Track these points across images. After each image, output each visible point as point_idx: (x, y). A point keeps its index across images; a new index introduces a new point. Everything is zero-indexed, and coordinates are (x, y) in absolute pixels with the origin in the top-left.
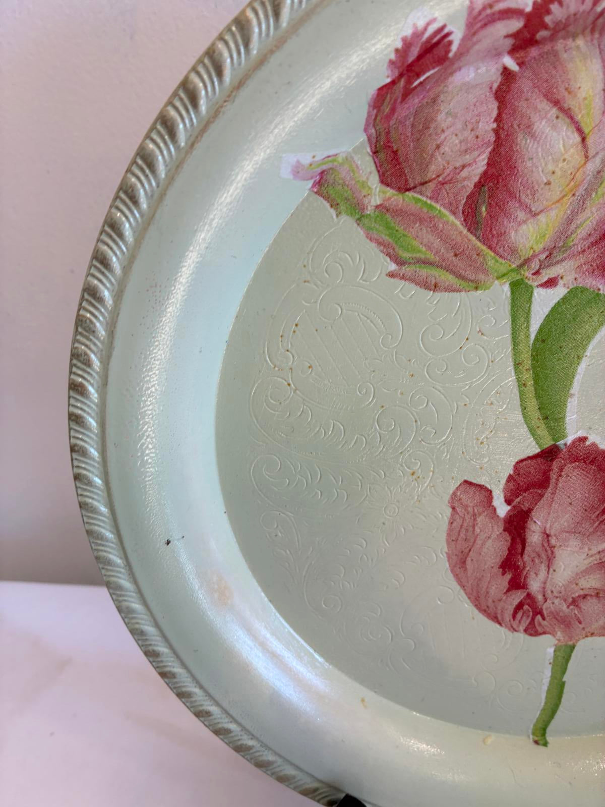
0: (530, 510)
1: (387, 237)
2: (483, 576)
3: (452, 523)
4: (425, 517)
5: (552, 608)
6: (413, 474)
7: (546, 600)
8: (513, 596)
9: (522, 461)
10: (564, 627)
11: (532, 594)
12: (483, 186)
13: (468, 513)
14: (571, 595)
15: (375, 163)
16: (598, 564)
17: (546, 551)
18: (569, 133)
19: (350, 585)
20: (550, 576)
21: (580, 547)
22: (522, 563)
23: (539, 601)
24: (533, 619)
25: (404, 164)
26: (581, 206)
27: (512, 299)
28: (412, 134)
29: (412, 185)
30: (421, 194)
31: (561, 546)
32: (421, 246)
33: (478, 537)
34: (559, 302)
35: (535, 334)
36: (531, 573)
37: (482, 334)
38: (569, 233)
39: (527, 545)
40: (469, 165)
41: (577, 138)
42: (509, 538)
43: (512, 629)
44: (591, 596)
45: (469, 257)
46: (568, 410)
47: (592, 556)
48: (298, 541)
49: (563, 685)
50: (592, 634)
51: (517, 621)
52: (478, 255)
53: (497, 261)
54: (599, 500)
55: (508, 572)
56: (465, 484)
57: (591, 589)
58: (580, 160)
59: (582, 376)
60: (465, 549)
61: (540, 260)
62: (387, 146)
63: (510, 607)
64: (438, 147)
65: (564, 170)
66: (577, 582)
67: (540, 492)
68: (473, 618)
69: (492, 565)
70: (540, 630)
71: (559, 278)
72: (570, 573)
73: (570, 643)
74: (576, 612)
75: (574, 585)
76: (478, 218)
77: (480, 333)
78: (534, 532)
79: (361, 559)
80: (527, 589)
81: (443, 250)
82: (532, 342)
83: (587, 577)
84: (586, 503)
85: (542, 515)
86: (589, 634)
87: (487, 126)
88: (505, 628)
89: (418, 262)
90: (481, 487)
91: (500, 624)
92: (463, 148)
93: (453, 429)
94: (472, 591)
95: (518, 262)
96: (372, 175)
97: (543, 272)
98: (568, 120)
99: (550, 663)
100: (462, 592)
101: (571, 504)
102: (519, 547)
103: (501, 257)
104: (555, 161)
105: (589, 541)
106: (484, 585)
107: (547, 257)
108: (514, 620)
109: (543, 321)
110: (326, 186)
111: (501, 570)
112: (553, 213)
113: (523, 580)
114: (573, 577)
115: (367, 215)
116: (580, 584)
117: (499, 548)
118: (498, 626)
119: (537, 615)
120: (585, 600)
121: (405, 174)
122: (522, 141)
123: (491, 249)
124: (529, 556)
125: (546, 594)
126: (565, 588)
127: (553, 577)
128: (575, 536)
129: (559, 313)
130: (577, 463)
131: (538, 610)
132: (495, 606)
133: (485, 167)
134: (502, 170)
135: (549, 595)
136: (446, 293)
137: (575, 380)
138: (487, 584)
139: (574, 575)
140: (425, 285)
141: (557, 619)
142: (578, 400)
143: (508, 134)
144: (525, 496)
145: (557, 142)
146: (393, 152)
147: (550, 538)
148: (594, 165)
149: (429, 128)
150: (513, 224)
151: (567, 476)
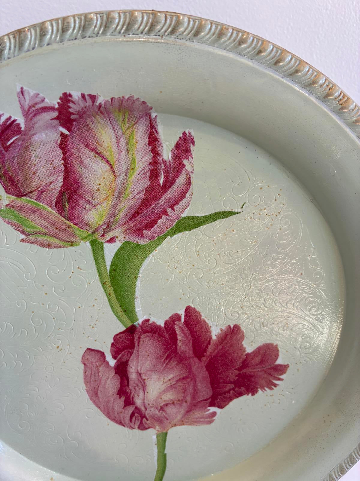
0: (127, 361)
1: (16, 221)
2: (109, 400)
3: (85, 372)
4: (70, 371)
5: (150, 413)
6: (58, 348)
7: (146, 409)
8: (128, 409)
9: (117, 335)
10: (159, 423)
11: (138, 407)
12: (63, 192)
13: (93, 366)
14: (159, 405)
15: (1, 182)
16: (170, 386)
17: (141, 382)
18: (103, 165)
19: (33, 414)
20: (146, 396)
21: (159, 378)
22: (129, 390)
23: (142, 411)
24: (141, 421)
25: (17, 183)
26: (118, 201)
27: (92, 250)
28: (18, 167)
29: (24, 193)
30: (30, 198)
32: (36, 225)
33: (102, 378)
34: (118, 250)
35: (109, 267)
36: (136, 395)
37: (81, 269)
38: (115, 214)
39: (130, 380)
40: (54, 182)
41: (109, 167)
42: (119, 377)
43: (131, 428)
44: (170, 404)
45: (65, 230)
46: (136, 305)
47: (166, 382)
49: (165, 456)
50: (175, 425)
51: (133, 423)
52: (69, 228)
53: (80, 231)
54: (163, 352)
56: (88, 350)
57: (169, 400)
58: (112, 178)
59: (139, 287)
60: (96, 386)
61: (103, 229)
62: (6, 174)
63: (127, 416)
64: (34, 173)
65: (105, 183)
66: (161, 397)
67: (131, 351)
68: (108, 425)
69: (113, 393)
70: (146, 426)
71: (116, 238)
72: (156, 393)
73: (164, 431)
74: (164, 414)
75: (160, 399)
76: (65, 209)
77: (79, 269)
78: (132, 373)
79: (37, 398)
80: (135, 404)
81: (49, 227)
82: (109, 272)
83: (166, 394)
84: (156, 354)
85: (135, 363)
86: (173, 425)
87: (59, 162)
88: (127, 428)
89: (36, 233)
90: (98, 351)
91: (124, 426)
92: (48, 173)
93: (75, 321)
94: (105, 409)
95: (92, 231)
97: (106, 235)
98: (101, 158)
99: (156, 444)
100: (99, 410)
101: (148, 355)
102: (126, 382)
103: (82, 228)
104: (99, 179)
105: (162, 374)
106: (110, 404)
107: (107, 227)
108: (131, 422)
109: (112, 260)
111: (118, 395)
112: (104, 205)
113: (131, 400)
114: (158, 395)
115: (2, 210)
116: (163, 398)
117: (114, 383)
118: (122, 427)
119: (143, 418)
120: (167, 406)
121: (19, 188)
122: (79, 169)
123: (75, 224)
124: (132, 386)
125: (146, 406)
126: (156, 402)
127: (148, 396)
128: (154, 372)
129: (120, 256)
130: (147, 334)
131: (143, 415)
132: (119, 416)
133: (63, 183)
134: (72, 184)
135: (147, 406)
136: (56, 249)
137: (136, 290)
138: (112, 404)
139: (159, 394)
140: (43, 245)
141: (154, 419)
142: (140, 300)
143: (71, 166)
144: (123, 354)
145: (98, 169)
146: (10, 176)
147: (141, 375)
148: (120, 180)
149: (27, 164)
150: (84, 211)
151: (143, 341)
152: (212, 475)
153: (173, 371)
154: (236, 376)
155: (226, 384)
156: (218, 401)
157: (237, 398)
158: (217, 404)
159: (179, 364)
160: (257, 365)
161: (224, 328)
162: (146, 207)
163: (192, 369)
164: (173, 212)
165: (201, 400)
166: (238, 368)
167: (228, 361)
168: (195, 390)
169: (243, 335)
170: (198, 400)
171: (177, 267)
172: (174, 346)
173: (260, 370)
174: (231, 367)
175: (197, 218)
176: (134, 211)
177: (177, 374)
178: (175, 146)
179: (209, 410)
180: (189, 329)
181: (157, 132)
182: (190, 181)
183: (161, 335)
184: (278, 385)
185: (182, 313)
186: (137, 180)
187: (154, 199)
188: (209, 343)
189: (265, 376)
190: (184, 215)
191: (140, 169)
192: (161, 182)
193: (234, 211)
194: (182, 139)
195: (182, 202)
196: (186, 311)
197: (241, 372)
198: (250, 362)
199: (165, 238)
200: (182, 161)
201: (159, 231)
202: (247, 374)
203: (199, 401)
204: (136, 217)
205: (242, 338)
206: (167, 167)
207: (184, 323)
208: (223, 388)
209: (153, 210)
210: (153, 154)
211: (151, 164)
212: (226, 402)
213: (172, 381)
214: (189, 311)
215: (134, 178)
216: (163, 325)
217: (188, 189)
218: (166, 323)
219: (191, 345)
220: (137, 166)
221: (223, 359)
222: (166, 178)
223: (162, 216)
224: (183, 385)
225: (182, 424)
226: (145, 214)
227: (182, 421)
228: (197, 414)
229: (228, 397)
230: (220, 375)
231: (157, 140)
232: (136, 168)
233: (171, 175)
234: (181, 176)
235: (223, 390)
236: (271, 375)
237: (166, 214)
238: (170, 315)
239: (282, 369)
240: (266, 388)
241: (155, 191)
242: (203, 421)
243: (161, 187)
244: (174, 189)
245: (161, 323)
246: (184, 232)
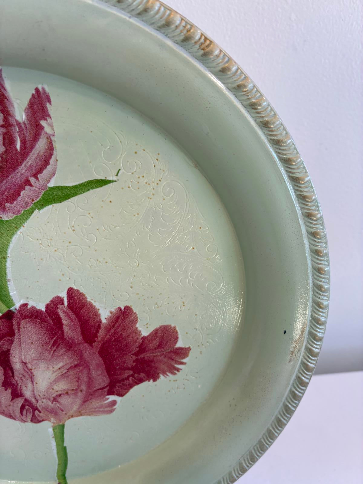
0: (9, 350)
5: (43, 405)
7: (37, 401)
8: (17, 402)
10: (54, 415)
11: (28, 399)
14: (51, 396)
16: (61, 375)
17: (27, 372)
20: (35, 387)
21: (47, 367)
22: (16, 382)
23: (33, 403)
24: (34, 414)
31: (35, 368)
36: (23, 387)
39: (14, 370)
43: (23, 421)
44: (64, 394)
46: (10, 288)
47: (56, 371)
49: (65, 449)
50: (72, 416)
51: (24, 416)
54: (49, 339)
55: (8, 389)
57: (62, 390)
59: (11, 268)
63: (17, 409)
66: (53, 387)
67: (11, 338)
70: (40, 419)
72: (47, 383)
73: (61, 424)
74: (58, 405)
75: (51, 390)
78: (16, 363)
80: (24, 396)
83: (57, 384)
84: (41, 341)
85: (17, 352)
86: (70, 417)
88: (19, 421)
91: (15, 419)
99: (53, 437)
101: (32, 343)
102: (10, 373)
105: (51, 363)
108: (22, 416)
111: (4, 387)
113: (19, 392)
114: (49, 385)
116: (55, 389)
118: (13, 420)
119: (35, 411)
120: (61, 397)
124: (18, 377)
125: (36, 397)
126: (47, 393)
127: (37, 387)
128: (42, 361)
130: (27, 319)
131: (35, 408)
132: (8, 409)
135: (38, 398)
137: (8, 271)
141: (48, 411)
142: (14, 283)
144: (2, 342)
147: (27, 365)
151: (24, 327)
152: (119, 466)
153: (63, 359)
154: (134, 362)
155: (124, 371)
156: (118, 389)
157: (137, 385)
158: (116, 392)
159: (68, 351)
160: (155, 349)
161: (113, 310)
162: (5, 176)
163: (84, 356)
164: (37, 181)
165: (98, 388)
166: (135, 353)
167: (122, 346)
168: (90, 378)
169: (136, 317)
170: (95, 388)
171: (51, 245)
172: (60, 332)
173: (159, 354)
174: (127, 353)
175: (66, 188)
177: (68, 362)
178: (28, 105)
179: (108, 398)
180: (74, 312)
181: (4, 89)
182: (52, 145)
183: (43, 320)
184: (181, 369)
185: (64, 295)
187: (13, 167)
188: (99, 327)
189: (166, 360)
190: (51, 184)
192: (18, 146)
193: (108, 179)
194: (36, 96)
195: (47, 169)
196: (68, 293)
197: (139, 357)
198: (147, 346)
199: (33, 212)
200: (39, 123)
201: (24, 204)
202: (145, 359)
203: (96, 390)
205: (136, 321)
206: (23, 130)
207: (67, 306)
208: (120, 374)
209: (13, 180)
210: (4, 114)
211: (2, 126)
212: (126, 389)
213: (62, 370)
214: (71, 292)
216: (44, 309)
217: (51, 155)
218: (47, 306)
219: (79, 330)
221: (117, 344)
222: (23, 142)
223: (25, 187)
224: (76, 373)
225: (80, 415)
226: (5, 184)
227: (80, 412)
228: (95, 403)
229: (128, 384)
230: (115, 361)
231: (6, 98)
233: (28, 139)
234: (40, 140)
235: (121, 377)
236: (172, 359)
237: (30, 184)
238: (51, 299)
239: (183, 352)
240: (168, 373)
241: (13, 158)
242: (102, 411)
243: (19, 153)
244: (36, 156)
245: (42, 307)
246: (54, 204)
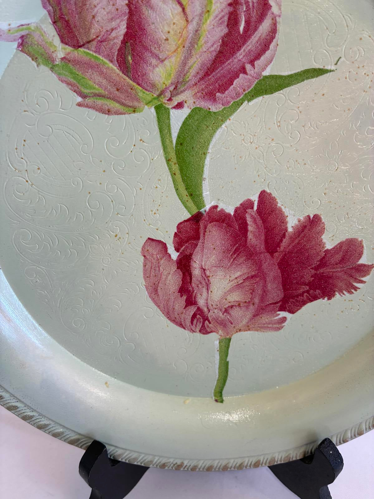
0: (191, 255)
1: (72, 80)
2: (169, 299)
3: (145, 266)
4: (128, 263)
5: (214, 315)
6: (116, 236)
7: (209, 311)
8: (190, 310)
9: (181, 223)
10: (223, 327)
11: (201, 307)
12: (127, 42)
13: (154, 259)
14: (224, 306)
15: (55, 29)
16: (236, 285)
17: (205, 280)
18: (174, 6)
19: (88, 311)
20: (209, 295)
21: (224, 276)
22: (192, 289)
23: (205, 312)
24: (203, 323)
25: (74, 29)
26: (189, 54)
27: (157, 118)
28: (76, 9)
29: (82, 44)
30: (89, 49)
31: (213, 276)
32: (95, 85)
33: (163, 274)
34: (186, 118)
35: (176, 140)
36: (198, 294)
37: (143, 142)
38: (185, 72)
39: (193, 276)
40: (116, 28)
41: (180, 9)
42: (181, 273)
43: (192, 331)
44: (236, 306)
45: (127, 91)
46: (204, 187)
47: (232, 281)
48: (51, 285)
49: (227, 364)
50: (240, 330)
51: (194, 326)
52: (131, 89)
53: (144, 93)
54: (231, 245)
56: (149, 240)
57: (235, 301)
58: (183, 23)
59: (208, 166)
60: (156, 282)
61: (170, 91)
62: (61, 18)
63: (188, 317)
64: (94, 17)
65: (175, 30)
66: (226, 298)
67: (195, 242)
68: (168, 326)
69: (174, 291)
70: (209, 330)
71: (184, 102)
72: (221, 293)
73: (228, 337)
74: (228, 317)
75: (225, 300)
76: (128, 65)
77: (142, 141)
78: (196, 268)
79: (92, 292)
80: (197, 304)
81: (109, 87)
82: (174, 146)
83: (231, 294)
84: (223, 248)
85: (199, 257)
86: (238, 330)
87: (122, 2)
88: (188, 331)
89: (95, 96)
90: (159, 242)
91: (184, 328)
92: (110, 17)
93: (136, 205)
94: (165, 309)
95: (158, 93)
96: (55, 38)
97: (174, 98)
99: (218, 351)
100: (158, 310)
101: (214, 249)
102: (188, 278)
103: (146, 90)
104: (169, 25)
105: (229, 271)
106: (171, 304)
107: (174, 89)
108: (192, 325)
109: (179, 131)
110: (27, 46)
111: (180, 294)
112: (173, 59)
113: (194, 299)
115: (57, 65)
116: (228, 299)
117: (176, 280)
118: (183, 330)
119: (205, 321)
120: (232, 309)
121: (76, 36)
122: (146, 12)
123: (139, 85)
124: (195, 284)
125: (209, 307)
126: (220, 303)
127: (211, 296)
128: (220, 269)
129: (188, 125)
130: (214, 223)
131: (206, 318)
132: (179, 317)
133: (126, 30)
134: (136, 31)
135: (211, 307)
136: (116, 116)
137: (205, 169)
138: (172, 303)
139: (223, 294)
140: (102, 111)
141: (218, 322)
142: (209, 182)
143: (136, 7)
144: (186, 246)
145: (167, 12)
146: (66, 21)
147: (206, 271)
148: (192, 27)
149: (86, 5)
150: (149, 68)
151: (210, 231)
152: (277, 387)
153: (241, 268)
154: (312, 277)
155: (300, 286)
156: (290, 305)
157: (310, 302)
158: (288, 308)
159: (248, 260)
160: (337, 264)
161: (302, 218)
162: (221, 62)
163: (263, 266)
164: (252, 69)
165: (270, 302)
166: (315, 267)
167: (304, 259)
168: (264, 291)
169: (323, 228)
171: (253, 141)
172: (243, 238)
173: (339, 270)
174: (307, 266)
175: (281, 77)
176: (207, 67)
177: (245, 271)
179: (279, 314)
180: (262, 218)
182: (276, 27)
183: (229, 225)
184: (359, 289)
185: (255, 199)
186: (212, 26)
187: (232, 52)
188: (284, 236)
189: (345, 277)
190: (266, 73)
191: (217, 12)
192: (241, 28)
193: (326, 68)
195: (265, 56)
196: (259, 197)
197: (318, 272)
198: (329, 260)
199: (242, 104)
200: (268, 1)
201: (235, 95)
202: (324, 274)
203: (268, 304)
204: (209, 75)
205: (322, 231)
206: (250, 9)
207: (256, 211)
208: (296, 290)
209: (229, 67)
211: (230, 5)
212: (298, 306)
213: (238, 280)
214: (263, 196)
215: (209, 22)
216: (232, 213)
217: (273, 38)
218: (236, 211)
219: (263, 238)
220: (213, 7)
221: (299, 256)
222: (248, 23)
223: (239, 75)
224: (251, 284)
225: (248, 329)
226: (220, 72)
227: (248, 326)
228: (265, 319)
229: (301, 300)
230: (293, 274)
232: (212, 10)
233: (253, 19)
234: (265, 21)
235: (295, 293)
236: (351, 276)
237: (245, 72)
238: (241, 202)
239: (364, 270)
240: (344, 292)
241: (233, 41)
242: (270, 327)
243: (241, 35)
244: (257, 39)
245: (231, 210)
246: (264, 96)
